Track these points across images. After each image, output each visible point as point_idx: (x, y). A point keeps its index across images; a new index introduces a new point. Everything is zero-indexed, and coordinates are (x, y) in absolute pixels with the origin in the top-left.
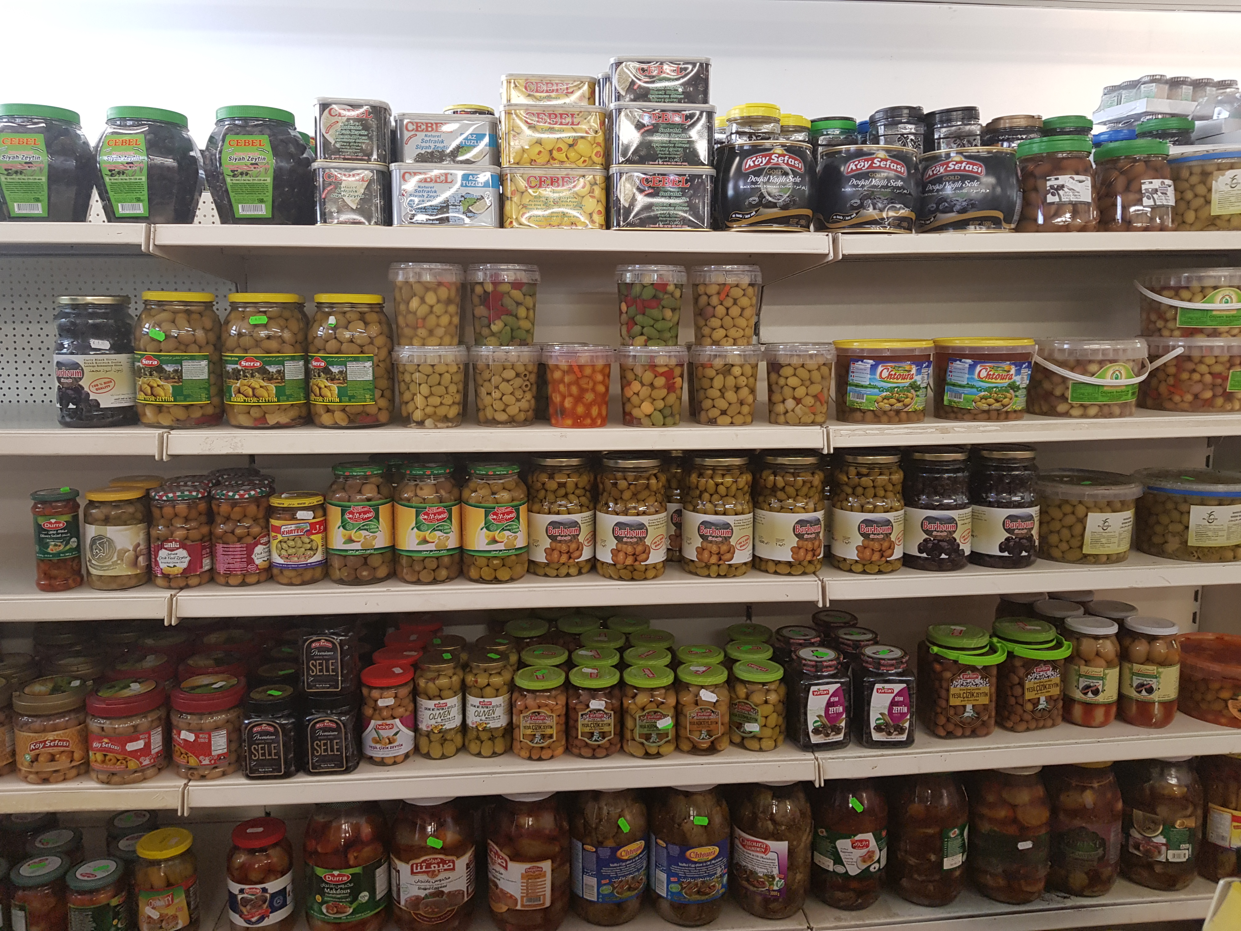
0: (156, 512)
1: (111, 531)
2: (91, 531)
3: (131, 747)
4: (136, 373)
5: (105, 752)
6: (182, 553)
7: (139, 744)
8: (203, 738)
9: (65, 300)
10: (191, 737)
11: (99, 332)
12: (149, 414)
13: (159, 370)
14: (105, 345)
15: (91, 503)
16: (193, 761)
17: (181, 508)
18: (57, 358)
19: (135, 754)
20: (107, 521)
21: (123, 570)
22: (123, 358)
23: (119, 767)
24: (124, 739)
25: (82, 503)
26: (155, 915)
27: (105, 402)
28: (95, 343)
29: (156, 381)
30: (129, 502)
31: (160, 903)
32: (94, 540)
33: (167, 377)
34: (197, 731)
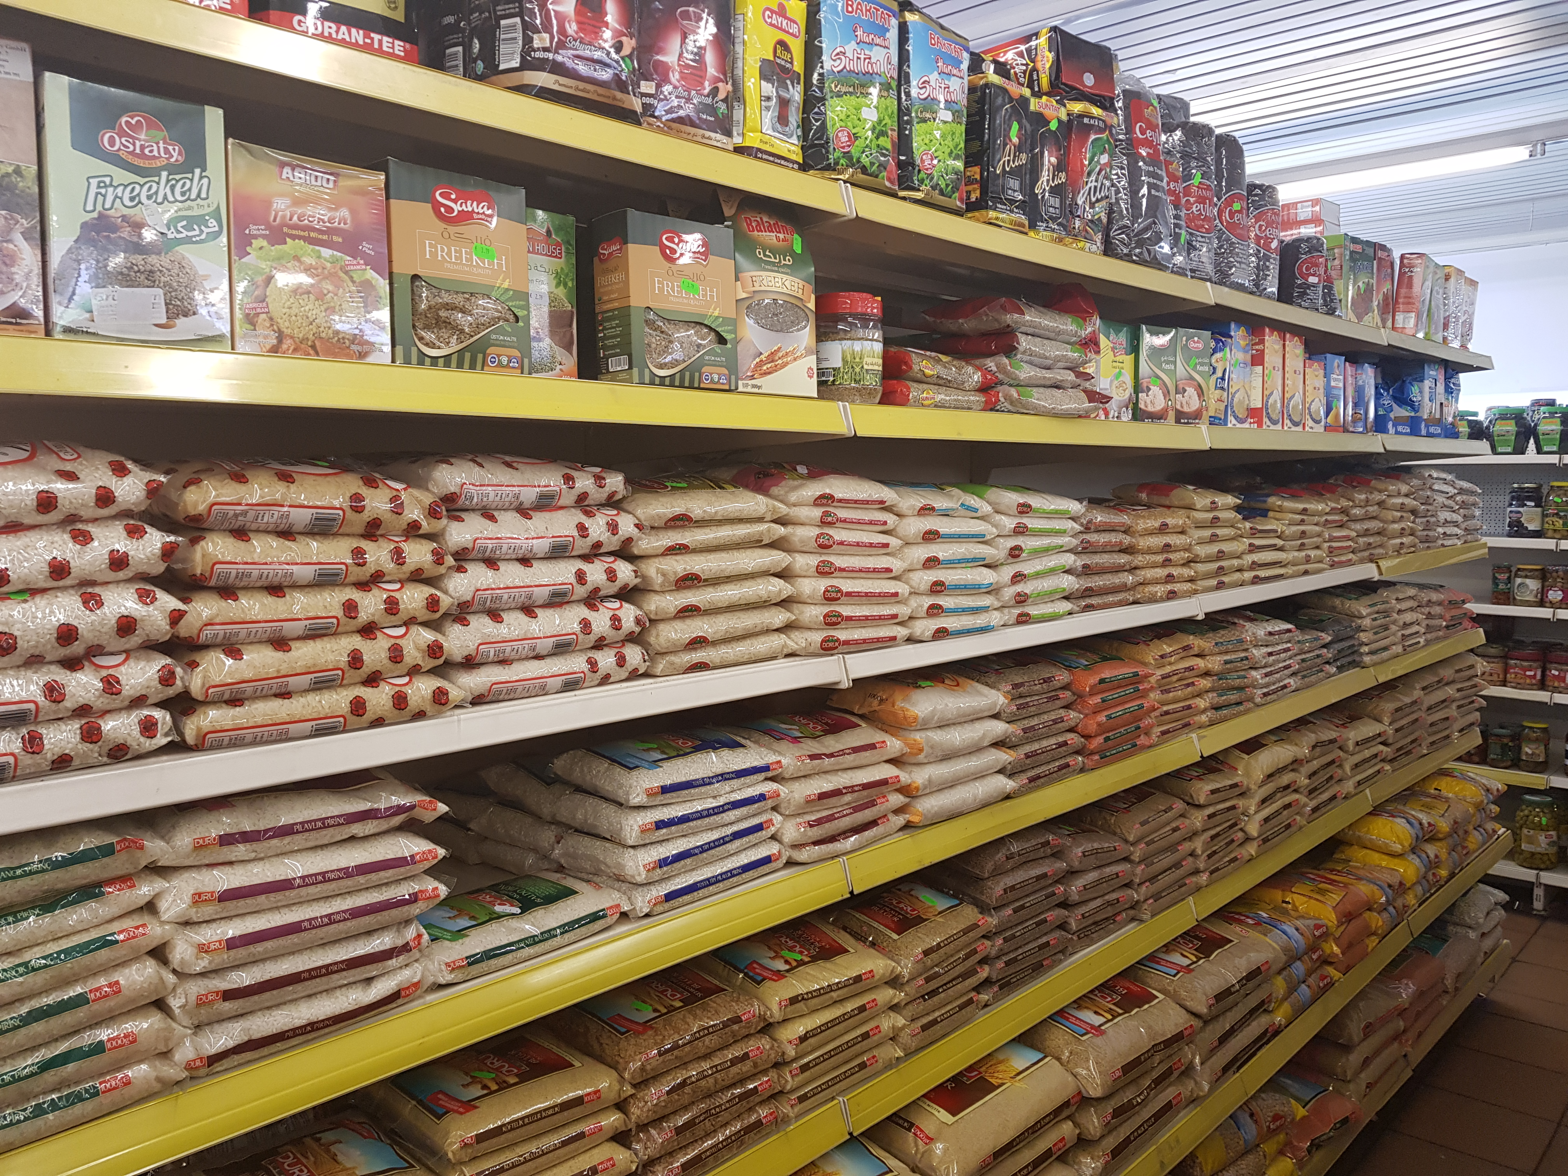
0: (1548, 575)
1: (1528, 581)
2: (1519, 581)
3: (1528, 673)
4: (1544, 516)
5: (1516, 674)
6: (1560, 593)
7: (1532, 673)
8: (1562, 674)
9: (1516, 485)
10: (1557, 673)
11: (1529, 499)
12: (1550, 533)
13: (1557, 514)
14: (1533, 504)
15: (1519, 569)
16: (1556, 684)
17: (1561, 573)
18: (1509, 509)
19: (1529, 676)
20: (1526, 577)
21: (1531, 598)
22: (1539, 509)
23: (1522, 681)
24: (1525, 669)
25: (1514, 570)
26: (1530, 752)
27: (1531, 527)
28: (1528, 503)
29: (1555, 519)
30: (1536, 570)
31: (1533, 746)
32: (1519, 585)
33: (1560, 518)
34: (1559, 670)
